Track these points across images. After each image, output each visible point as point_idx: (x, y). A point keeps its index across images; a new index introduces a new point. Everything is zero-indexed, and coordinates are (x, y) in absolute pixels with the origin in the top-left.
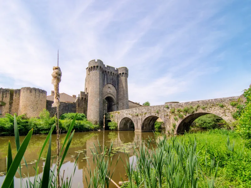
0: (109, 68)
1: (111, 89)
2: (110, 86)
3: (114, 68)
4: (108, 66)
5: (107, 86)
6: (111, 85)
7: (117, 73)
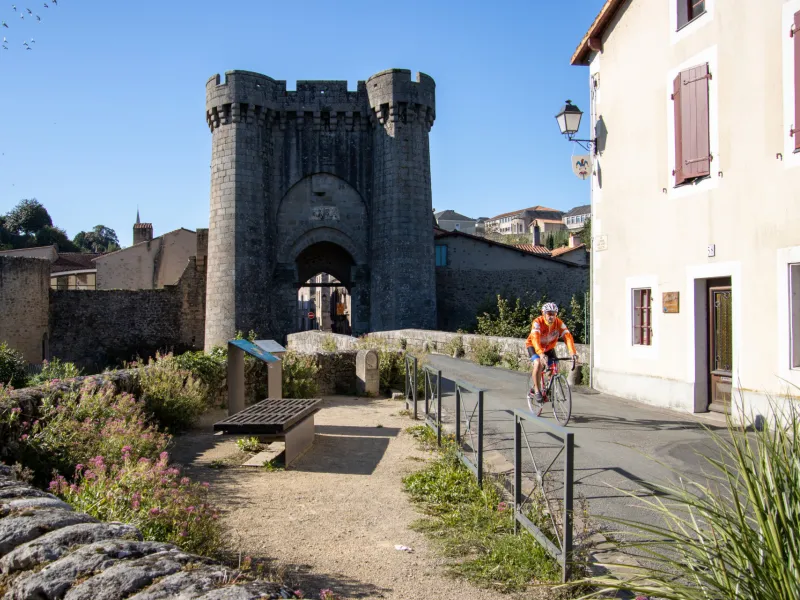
0: (308, 93)
1: (329, 202)
2: (326, 183)
3: (343, 85)
4: (301, 85)
5: (305, 188)
6: (330, 179)
7: (358, 109)
